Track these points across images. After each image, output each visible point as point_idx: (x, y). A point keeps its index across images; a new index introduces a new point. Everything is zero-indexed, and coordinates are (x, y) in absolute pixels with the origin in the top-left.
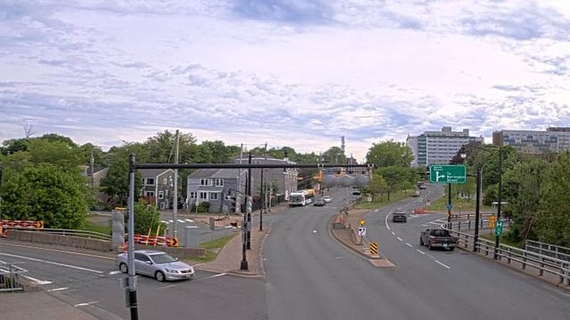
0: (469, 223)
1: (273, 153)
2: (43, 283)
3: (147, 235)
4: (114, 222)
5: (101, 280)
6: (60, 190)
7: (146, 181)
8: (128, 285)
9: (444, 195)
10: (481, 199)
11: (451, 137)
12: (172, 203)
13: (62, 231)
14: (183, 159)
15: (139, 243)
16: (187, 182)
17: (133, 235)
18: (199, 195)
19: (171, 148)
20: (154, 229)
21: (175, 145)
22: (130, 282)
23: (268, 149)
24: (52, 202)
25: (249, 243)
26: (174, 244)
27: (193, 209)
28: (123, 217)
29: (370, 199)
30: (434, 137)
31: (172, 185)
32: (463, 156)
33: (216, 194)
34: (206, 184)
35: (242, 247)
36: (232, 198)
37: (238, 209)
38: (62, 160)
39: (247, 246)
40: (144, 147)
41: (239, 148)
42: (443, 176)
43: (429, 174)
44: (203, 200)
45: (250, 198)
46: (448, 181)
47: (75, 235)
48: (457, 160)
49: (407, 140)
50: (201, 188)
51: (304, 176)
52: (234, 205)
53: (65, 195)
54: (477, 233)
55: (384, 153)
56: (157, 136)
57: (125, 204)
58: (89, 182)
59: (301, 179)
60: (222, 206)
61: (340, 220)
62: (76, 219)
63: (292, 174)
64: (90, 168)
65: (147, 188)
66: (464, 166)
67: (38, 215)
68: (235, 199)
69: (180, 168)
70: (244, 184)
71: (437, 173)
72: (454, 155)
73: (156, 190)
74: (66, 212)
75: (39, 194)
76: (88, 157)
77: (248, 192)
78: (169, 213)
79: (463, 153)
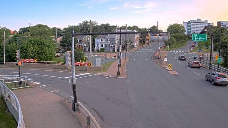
0: (208, 57)
1: (129, 28)
2: (38, 83)
3: (80, 62)
4: (66, 57)
5: (62, 80)
6: (44, 46)
7: (78, 41)
8: (72, 82)
9: (198, 46)
10: (213, 48)
11: (200, 23)
12: (89, 49)
13: (45, 62)
14: (93, 31)
15: (76, 65)
16: (95, 41)
17: (74, 62)
18: (100, 45)
19: (88, 27)
20: (83, 59)
21: (90, 26)
22: (73, 81)
23: (127, 27)
24: (41, 51)
25: (120, 64)
26: (90, 65)
27: (98, 51)
28: (70, 55)
29: (168, 47)
30: (194, 22)
31: (89, 42)
32: (205, 30)
33: (107, 45)
34: (103, 41)
35: (118, 66)
36: (113, 46)
37: (116, 51)
38: (44, 34)
39: (120, 65)
40: (77, 27)
41: (115, 26)
42: (197, 38)
43: (192, 37)
44: (102, 47)
45: (121, 46)
46: (200, 40)
47: (50, 64)
48: (203, 32)
49: (183, 23)
50: (101, 43)
51: (142, 37)
52: (114, 49)
53: (46, 48)
54: (211, 61)
55: (174, 28)
56: (82, 22)
57: (70, 50)
58: (55, 42)
59: (141, 38)
60: (109, 50)
61: (157, 55)
62: (51, 57)
63: (137, 36)
64: (56, 37)
65: (79, 43)
66: (206, 34)
67: (36, 57)
68: (115, 46)
69: (92, 35)
70: (118, 40)
71: (195, 37)
72: (202, 30)
73: (83, 44)
74: (46, 55)
75: (35, 48)
76: (55, 32)
77: (120, 43)
78: (88, 53)
79: (206, 29)
